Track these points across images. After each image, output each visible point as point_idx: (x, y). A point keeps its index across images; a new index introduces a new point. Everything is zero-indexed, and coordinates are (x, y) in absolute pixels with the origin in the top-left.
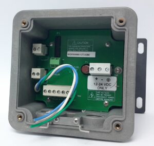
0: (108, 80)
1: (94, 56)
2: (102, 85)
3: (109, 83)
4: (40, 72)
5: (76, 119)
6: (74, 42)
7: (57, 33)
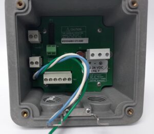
0: (101, 63)
1: (87, 42)
2: (95, 68)
3: (101, 66)
4: (38, 61)
5: (87, 109)
6: (68, 29)
7: (50, 20)
